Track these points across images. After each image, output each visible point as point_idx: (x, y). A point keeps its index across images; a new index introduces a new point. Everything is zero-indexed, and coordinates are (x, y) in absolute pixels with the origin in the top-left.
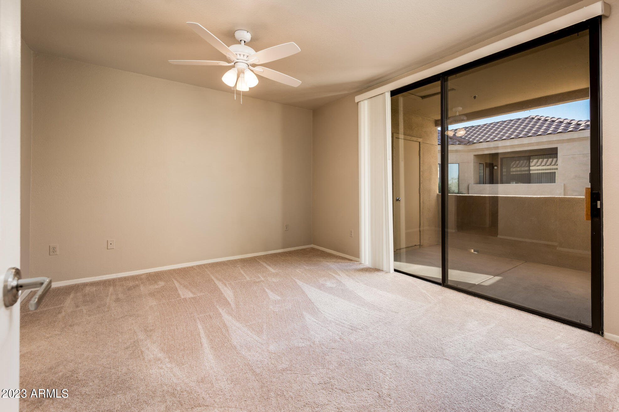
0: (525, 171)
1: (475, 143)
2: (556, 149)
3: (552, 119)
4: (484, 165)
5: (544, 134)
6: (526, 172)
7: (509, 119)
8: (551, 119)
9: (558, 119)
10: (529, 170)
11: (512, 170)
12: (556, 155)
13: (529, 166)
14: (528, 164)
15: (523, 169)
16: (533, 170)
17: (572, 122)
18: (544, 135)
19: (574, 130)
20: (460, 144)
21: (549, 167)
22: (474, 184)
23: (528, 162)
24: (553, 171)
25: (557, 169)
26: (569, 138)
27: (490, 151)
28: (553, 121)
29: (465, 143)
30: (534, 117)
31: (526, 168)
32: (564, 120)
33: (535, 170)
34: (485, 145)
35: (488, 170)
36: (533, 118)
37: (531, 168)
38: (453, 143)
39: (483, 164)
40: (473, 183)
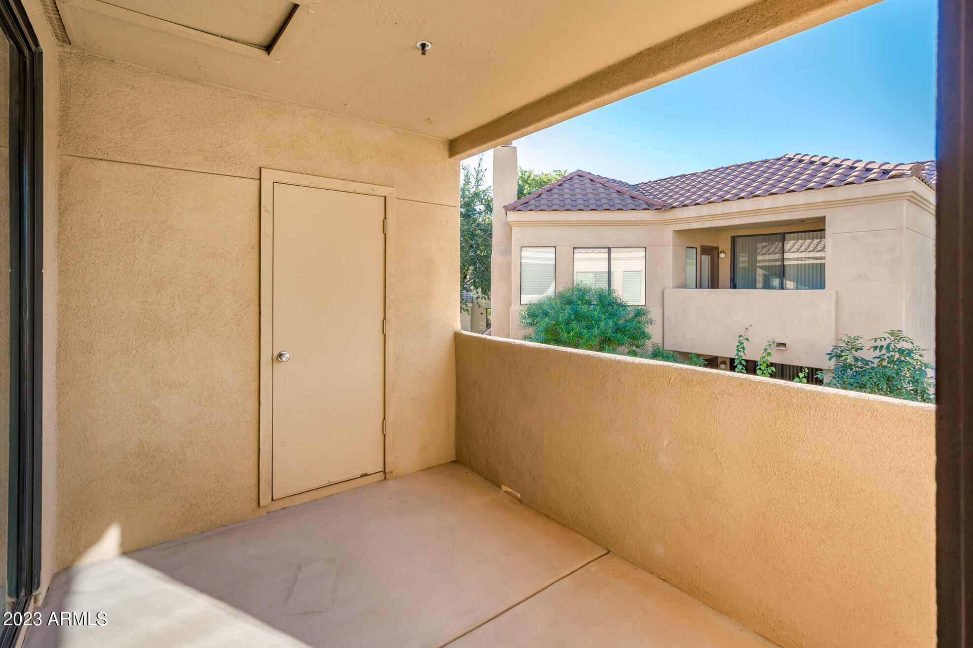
0: (775, 260)
1: (674, 207)
2: (822, 220)
3: (822, 161)
4: (699, 250)
5: (800, 190)
6: (778, 263)
7: (749, 161)
8: (819, 160)
9: (831, 160)
10: (783, 260)
11: (760, 258)
12: (823, 232)
13: (783, 252)
14: (780, 246)
15: (772, 257)
16: (790, 259)
17: (855, 165)
18: (800, 192)
19: (855, 182)
20: (649, 209)
21: (812, 255)
22: (673, 288)
23: (781, 244)
24: (819, 261)
25: (824, 258)
26: (848, 198)
27: (701, 223)
28: (824, 164)
29: (657, 207)
30: (792, 157)
31: (778, 256)
32: (841, 162)
33: (794, 259)
34: (692, 212)
35: (706, 259)
36: (790, 159)
37: (786, 256)
38: (634, 207)
39: (696, 248)
40: (671, 285)
